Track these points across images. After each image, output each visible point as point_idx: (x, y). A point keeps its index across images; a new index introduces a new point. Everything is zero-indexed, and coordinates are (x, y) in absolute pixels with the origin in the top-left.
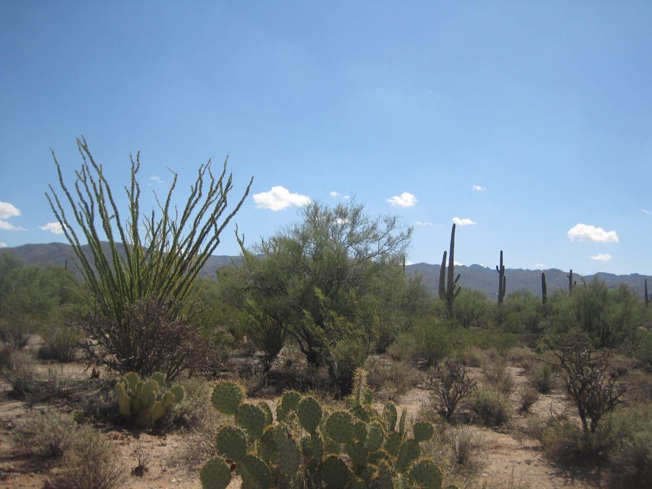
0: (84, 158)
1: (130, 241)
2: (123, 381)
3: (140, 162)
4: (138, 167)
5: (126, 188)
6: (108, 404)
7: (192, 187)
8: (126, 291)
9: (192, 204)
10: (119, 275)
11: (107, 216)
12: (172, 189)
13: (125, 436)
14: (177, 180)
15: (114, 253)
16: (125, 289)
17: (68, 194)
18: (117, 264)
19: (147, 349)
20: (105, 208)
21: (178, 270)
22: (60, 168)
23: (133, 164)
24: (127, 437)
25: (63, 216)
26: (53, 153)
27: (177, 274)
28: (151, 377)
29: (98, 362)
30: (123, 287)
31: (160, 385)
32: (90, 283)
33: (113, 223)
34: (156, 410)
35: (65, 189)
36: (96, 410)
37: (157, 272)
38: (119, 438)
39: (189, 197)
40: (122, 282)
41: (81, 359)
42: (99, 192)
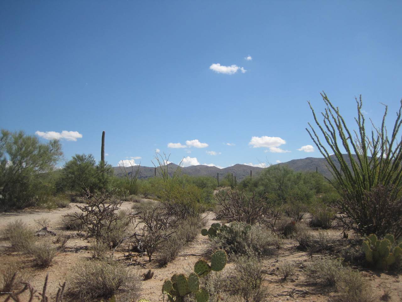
0: (327, 105)
1: (360, 152)
2: (367, 240)
3: (362, 101)
4: (361, 105)
5: (355, 119)
6: (358, 254)
7: (397, 113)
8: (361, 183)
9: (398, 124)
10: (356, 174)
11: (345, 138)
12: (385, 115)
13: (371, 275)
14: (388, 109)
15: (351, 160)
16: (360, 182)
17: (320, 127)
18: (354, 167)
19: (380, 219)
20: (343, 133)
21: (394, 167)
22: (314, 111)
23: (358, 103)
24: (372, 276)
25: (318, 140)
26: (309, 103)
27: (393, 170)
28: (384, 237)
29: (349, 228)
30: (359, 180)
31: (391, 242)
32: (338, 180)
33: (348, 142)
34: (390, 259)
35: (318, 124)
36: (351, 258)
37: (380, 170)
38: (368, 276)
39: (396, 120)
40: (358, 178)
41: (335, 226)
42: (338, 124)
